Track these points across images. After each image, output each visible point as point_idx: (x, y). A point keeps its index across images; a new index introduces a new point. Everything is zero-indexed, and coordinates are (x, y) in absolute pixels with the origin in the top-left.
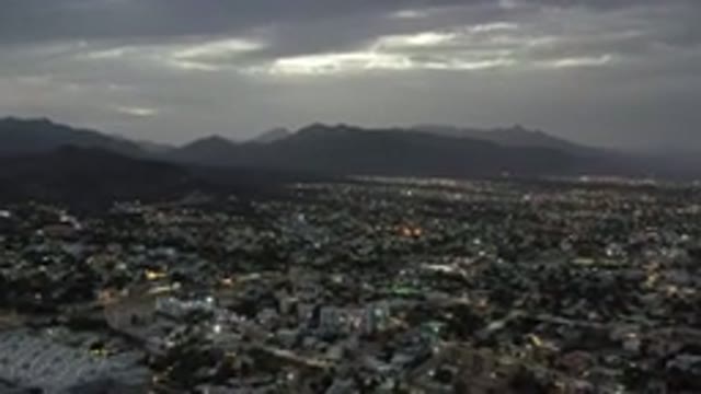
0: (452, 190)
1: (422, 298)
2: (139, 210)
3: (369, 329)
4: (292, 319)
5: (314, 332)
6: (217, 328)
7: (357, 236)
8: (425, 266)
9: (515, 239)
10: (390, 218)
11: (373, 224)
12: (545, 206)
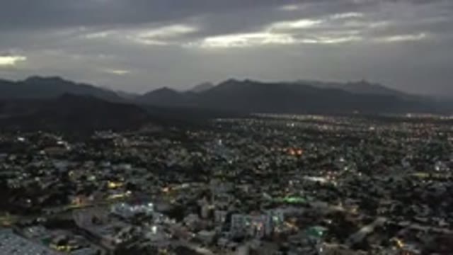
0: (321, 123)
1: (308, 206)
2: (110, 137)
3: (268, 231)
4: (210, 223)
5: (227, 233)
6: (154, 229)
7: (257, 155)
8: (306, 177)
9: (368, 158)
10: (280, 143)
11: (269, 146)
12: (385, 134)
